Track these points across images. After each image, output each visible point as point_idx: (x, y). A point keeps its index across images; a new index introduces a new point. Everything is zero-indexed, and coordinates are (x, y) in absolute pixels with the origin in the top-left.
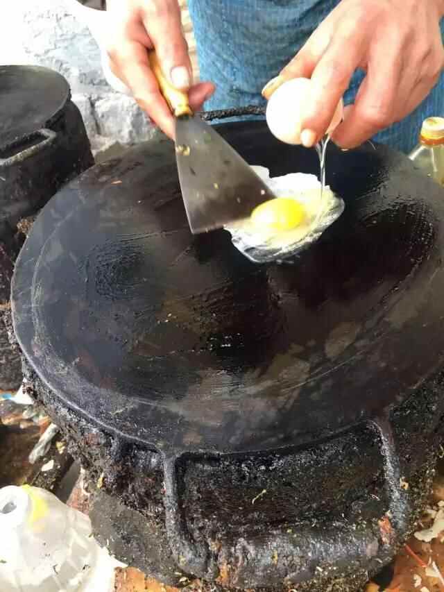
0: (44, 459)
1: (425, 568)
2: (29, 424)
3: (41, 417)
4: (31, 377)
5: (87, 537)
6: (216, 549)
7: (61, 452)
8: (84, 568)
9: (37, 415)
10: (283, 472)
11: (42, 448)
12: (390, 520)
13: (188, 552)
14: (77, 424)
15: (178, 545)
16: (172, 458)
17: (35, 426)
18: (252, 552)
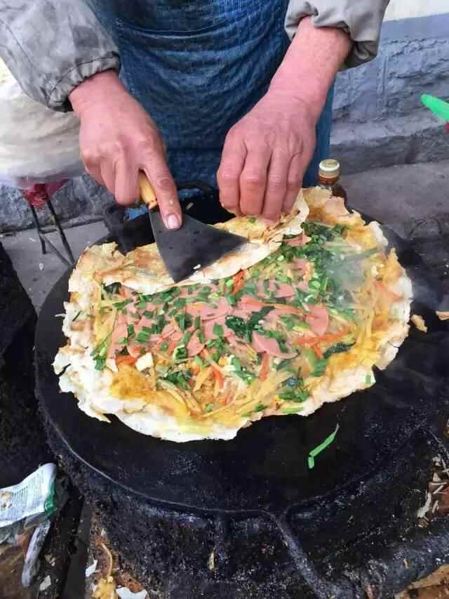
0: (39, 578)
2: (6, 548)
3: (17, 536)
9: (12, 535)
11: (32, 568)
13: (336, 589)
16: (281, 516)
17: (13, 548)
18: (385, 567)
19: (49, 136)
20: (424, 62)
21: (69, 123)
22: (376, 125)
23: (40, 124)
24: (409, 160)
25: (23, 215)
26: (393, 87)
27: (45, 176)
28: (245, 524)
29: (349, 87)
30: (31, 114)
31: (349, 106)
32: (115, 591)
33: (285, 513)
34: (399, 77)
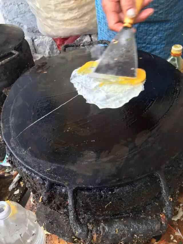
0: (15, 189)
1: (175, 232)
2: (9, 175)
3: (13, 171)
4: (10, 155)
5: (34, 222)
6: (91, 228)
7: (22, 186)
8: (33, 235)
9: (12, 171)
10: (118, 194)
11: (14, 184)
12: (165, 214)
13: (80, 230)
14: (30, 175)
15: (75, 227)
16: (71, 189)
17: (11, 175)
18: (107, 229)
33: (74, 188)
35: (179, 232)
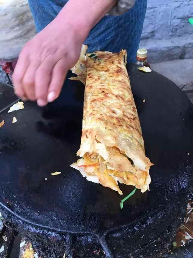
1: (184, 236)
7: (6, 241)
14: (43, 234)
16: (103, 237)
19: (11, 39)
20: (189, 12)
21: (22, 33)
22: (166, 40)
23: (7, 33)
24: (182, 57)
25: (4, 78)
26: (175, 23)
27: (10, 58)
28: (83, 239)
29: (155, 22)
30: (3, 28)
31: (154, 31)
32: (33, 255)
33: (105, 234)
34: (177, 18)
35: (188, 235)
